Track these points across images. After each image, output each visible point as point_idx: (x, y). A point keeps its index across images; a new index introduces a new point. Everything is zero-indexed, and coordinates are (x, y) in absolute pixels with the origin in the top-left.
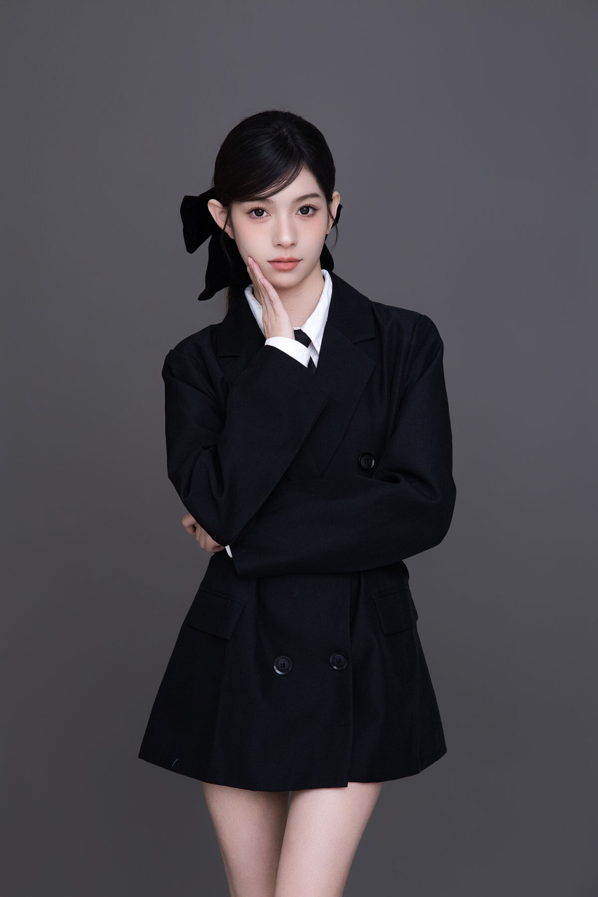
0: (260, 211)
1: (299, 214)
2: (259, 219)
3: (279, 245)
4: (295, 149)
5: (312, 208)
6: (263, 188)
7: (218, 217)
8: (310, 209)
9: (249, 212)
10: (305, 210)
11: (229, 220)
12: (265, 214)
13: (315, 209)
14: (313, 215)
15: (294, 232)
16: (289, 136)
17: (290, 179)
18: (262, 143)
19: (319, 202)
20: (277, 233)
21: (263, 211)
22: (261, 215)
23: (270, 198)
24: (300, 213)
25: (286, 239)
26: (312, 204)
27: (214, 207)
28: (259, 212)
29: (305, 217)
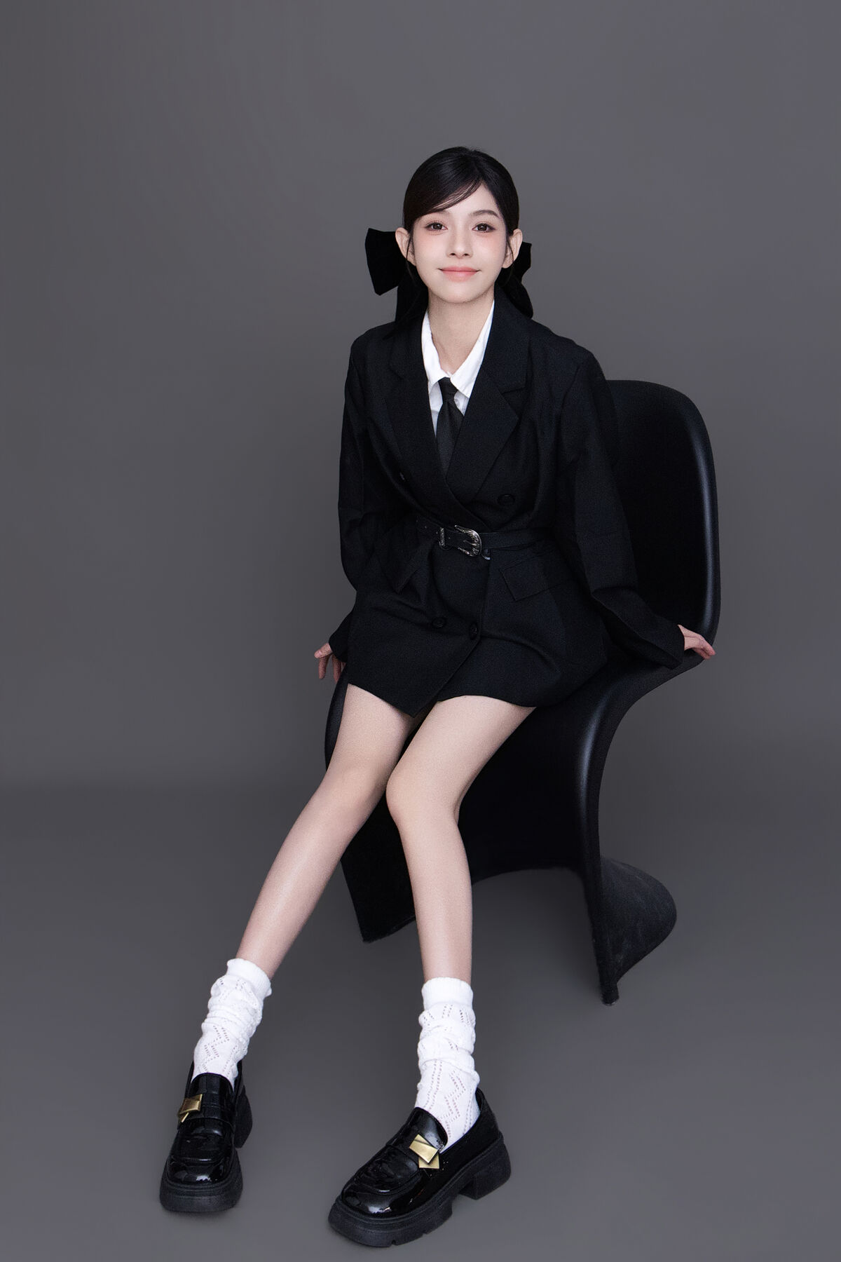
1: (475, 230)
2: (438, 232)
3: (453, 255)
5: (489, 227)
6: (441, 200)
7: (403, 246)
8: (487, 228)
9: (428, 227)
10: (483, 228)
11: (411, 246)
12: (443, 228)
13: (492, 229)
14: (489, 233)
15: (468, 243)
19: (497, 221)
20: (453, 241)
21: (441, 226)
22: (440, 229)
23: (448, 210)
24: (477, 229)
25: (460, 249)
26: (488, 221)
28: (437, 226)
29: (482, 233)
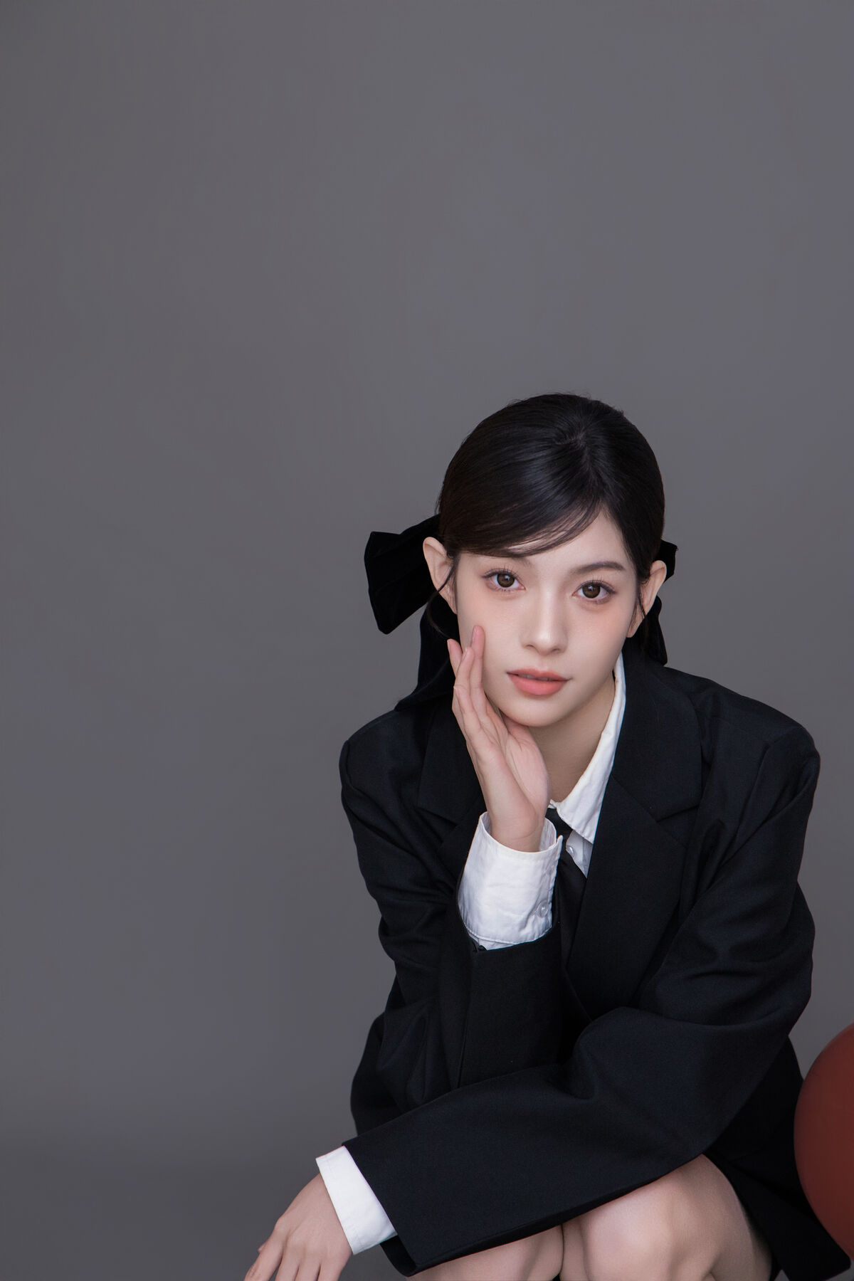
0: (507, 577)
1: (578, 596)
2: (504, 593)
3: (531, 646)
4: (593, 477)
5: (605, 587)
7: (437, 571)
8: (602, 590)
9: (488, 576)
10: (592, 590)
11: (452, 578)
12: (516, 585)
13: (611, 591)
14: (604, 601)
15: (563, 628)
16: (587, 449)
17: (571, 531)
18: (532, 457)
19: (622, 580)
20: (532, 623)
21: (513, 578)
22: (508, 586)
24: (581, 593)
25: (545, 636)
26: (606, 580)
27: (433, 551)
28: (505, 579)
29: (590, 603)
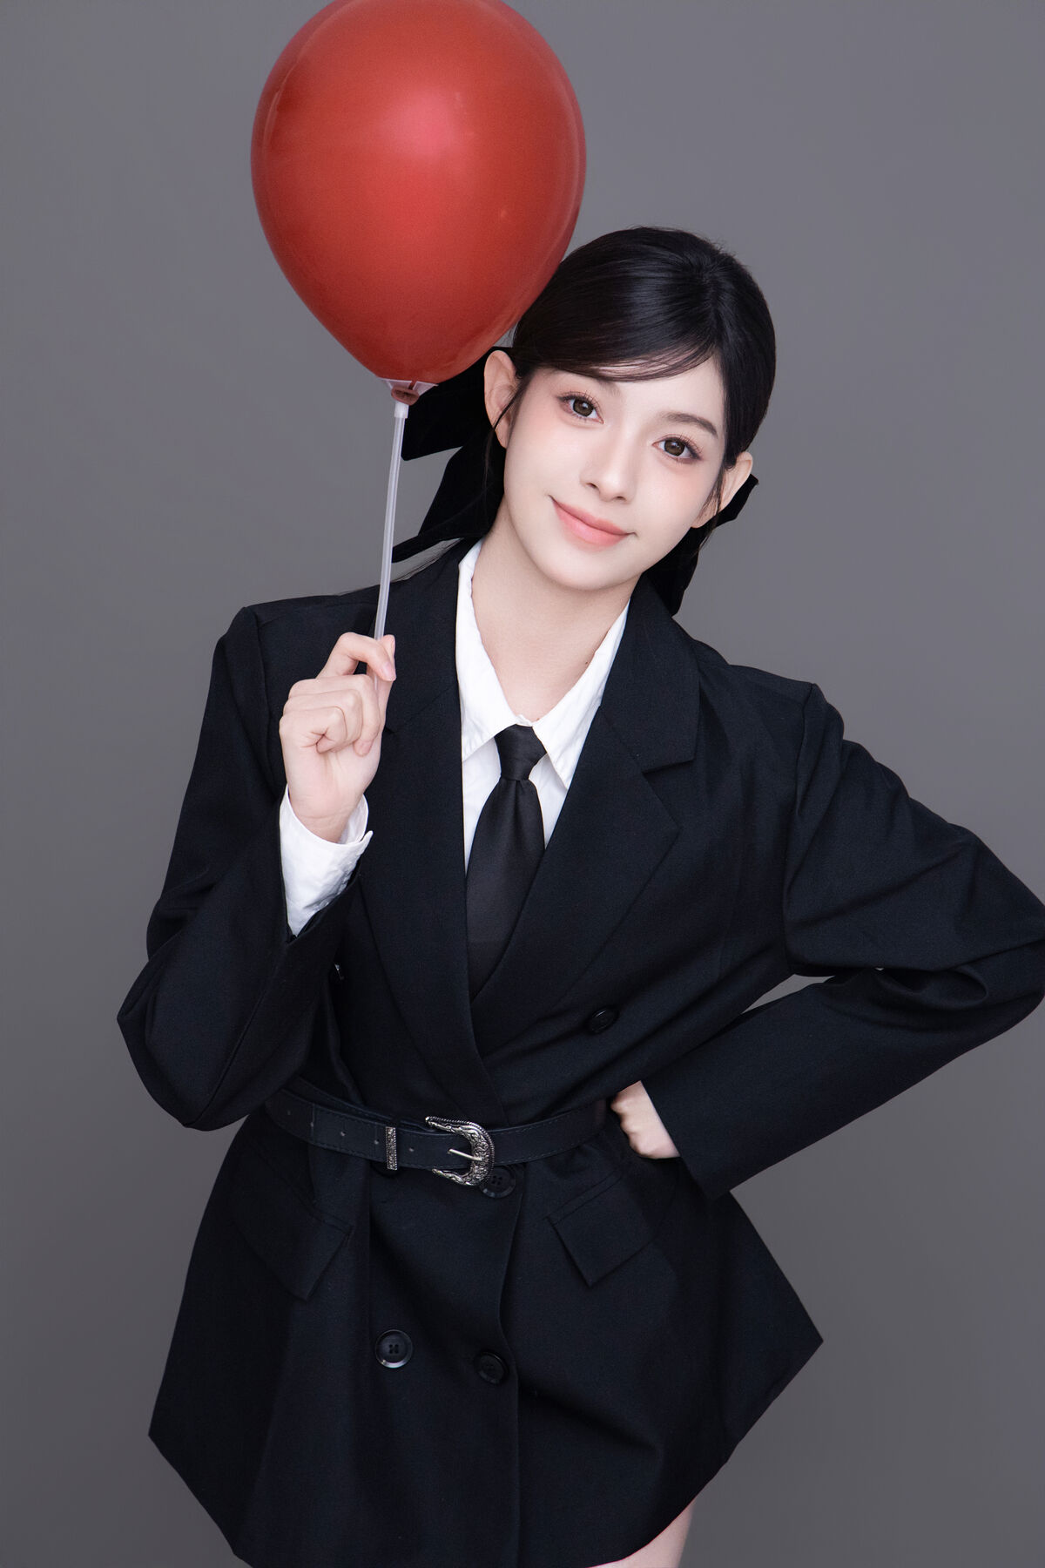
0: (585, 404)
1: (657, 448)
2: (578, 420)
3: (594, 486)
5: (690, 448)
6: (615, 359)
7: (494, 397)
8: (686, 450)
9: (565, 399)
10: (675, 447)
11: (512, 410)
12: (593, 415)
13: (695, 456)
14: (685, 464)
15: (633, 474)
16: (712, 289)
18: (652, 275)
19: (711, 445)
20: (601, 459)
21: (591, 407)
22: (586, 415)
23: (620, 385)
24: (662, 445)
25: (613, 481)
26: (696, 440)
27: (498, 369)
28: (583, 406)
29: (669, 459)
